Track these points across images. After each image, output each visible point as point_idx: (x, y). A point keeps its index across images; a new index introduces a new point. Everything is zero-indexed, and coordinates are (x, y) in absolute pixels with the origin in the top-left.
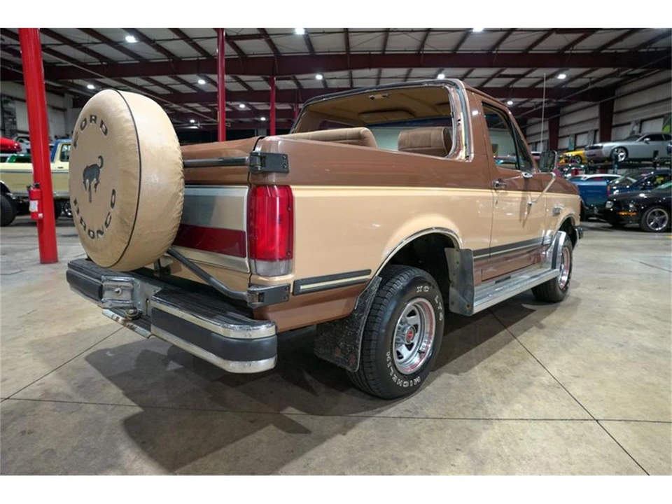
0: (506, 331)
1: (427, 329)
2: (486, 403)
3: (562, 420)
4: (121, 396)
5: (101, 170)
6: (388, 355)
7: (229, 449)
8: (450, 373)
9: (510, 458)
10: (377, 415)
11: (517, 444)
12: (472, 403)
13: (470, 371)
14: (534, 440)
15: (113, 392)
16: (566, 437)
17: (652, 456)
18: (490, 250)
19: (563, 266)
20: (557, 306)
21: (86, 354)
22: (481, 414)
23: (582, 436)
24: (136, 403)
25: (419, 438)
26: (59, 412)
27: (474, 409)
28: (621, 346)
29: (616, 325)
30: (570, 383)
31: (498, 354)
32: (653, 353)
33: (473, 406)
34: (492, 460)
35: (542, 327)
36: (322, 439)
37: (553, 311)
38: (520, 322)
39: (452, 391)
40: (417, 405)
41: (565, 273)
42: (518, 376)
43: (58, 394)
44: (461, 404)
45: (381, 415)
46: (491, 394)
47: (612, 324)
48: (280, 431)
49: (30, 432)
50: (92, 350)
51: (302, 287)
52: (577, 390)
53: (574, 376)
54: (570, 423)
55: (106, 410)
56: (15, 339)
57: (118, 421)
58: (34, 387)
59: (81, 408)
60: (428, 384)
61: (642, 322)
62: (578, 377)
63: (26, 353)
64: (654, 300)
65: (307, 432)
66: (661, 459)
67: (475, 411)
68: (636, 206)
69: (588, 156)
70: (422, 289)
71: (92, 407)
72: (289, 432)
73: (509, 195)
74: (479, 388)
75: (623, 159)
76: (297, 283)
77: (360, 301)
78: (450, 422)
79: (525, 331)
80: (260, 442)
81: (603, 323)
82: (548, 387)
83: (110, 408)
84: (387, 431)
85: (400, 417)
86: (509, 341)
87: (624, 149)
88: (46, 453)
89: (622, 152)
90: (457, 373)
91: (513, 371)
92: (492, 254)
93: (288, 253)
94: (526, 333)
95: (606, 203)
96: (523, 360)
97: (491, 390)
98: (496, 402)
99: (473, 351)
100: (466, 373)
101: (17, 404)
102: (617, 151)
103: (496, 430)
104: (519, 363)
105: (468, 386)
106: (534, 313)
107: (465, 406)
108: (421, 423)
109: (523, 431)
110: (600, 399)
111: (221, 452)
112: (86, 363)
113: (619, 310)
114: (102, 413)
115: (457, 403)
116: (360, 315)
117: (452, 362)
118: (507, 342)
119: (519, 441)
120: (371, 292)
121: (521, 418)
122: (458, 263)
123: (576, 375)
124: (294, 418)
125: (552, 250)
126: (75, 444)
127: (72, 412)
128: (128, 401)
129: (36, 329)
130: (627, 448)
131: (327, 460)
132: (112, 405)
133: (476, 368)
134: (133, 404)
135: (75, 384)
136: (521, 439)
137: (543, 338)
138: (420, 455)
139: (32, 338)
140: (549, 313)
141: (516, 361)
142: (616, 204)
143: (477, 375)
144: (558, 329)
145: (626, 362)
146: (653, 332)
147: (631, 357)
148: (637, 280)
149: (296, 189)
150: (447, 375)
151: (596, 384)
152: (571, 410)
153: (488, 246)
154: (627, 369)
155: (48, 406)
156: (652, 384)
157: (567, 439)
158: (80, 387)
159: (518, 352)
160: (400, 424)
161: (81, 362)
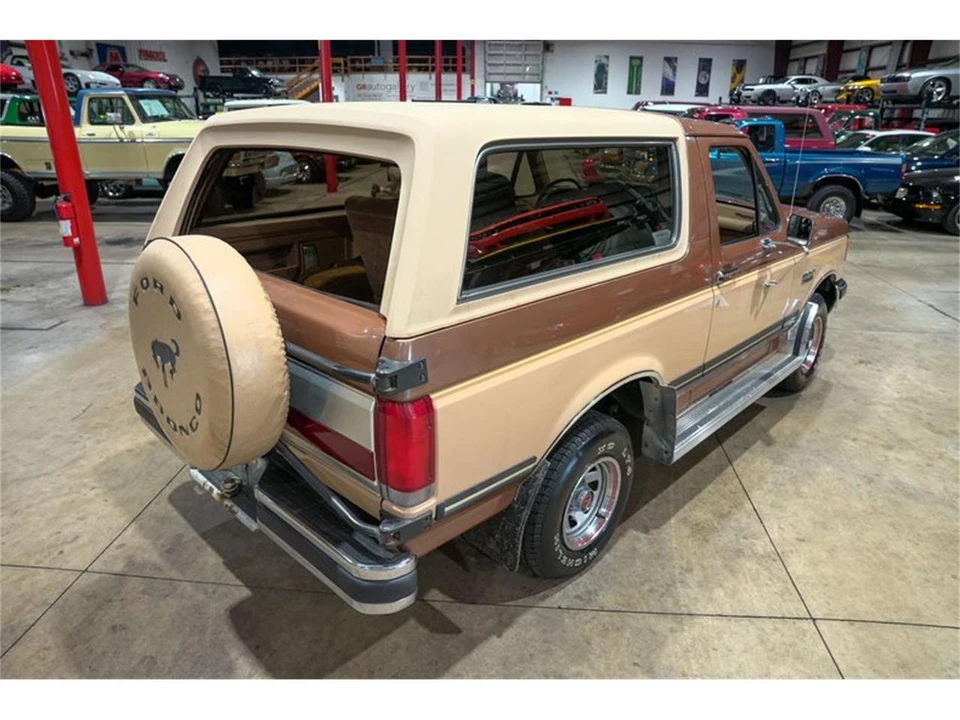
0: (719, 449)
1: (609, 491)
2: (679, 585)
3: (770, 618)
4: (223, 568)
5: (177, 358)
6: (557, 539)
8: (637, 529)
10: (541, 604)
11: (709, 657)
12: (663, 587)
13: (664, 527)
14: (730, 650)
15: (212, 560)
16: (770, 645)
18: (704, 366)
19: (811, 342)
20: (797, 398)
21: (168, 491)
22: (670, 607)
23: (791, 645)
24: (242, 580)
25: (589, 644)
26: (150, 595)
27: (661, 596)
28: (870, 481)
29: (871, 439)
30: (791, 551)
31: (704, 494)
32: (909, 495)
33: (661, 590)
35: (769, 442)
36: (472, 644)
37: (791, 407)
38: (741, 432)
39: (638, 562)
40: (591, 588)
41: (812, 350)
42: (726, 538)
43: (144, 565)
44: (646, 587)
45: (548, 602)
46: (686, 570)
47: (866, 437)
49: (123, 628)
50: (176, 484)
51: (447, 509)
52: (797, 566)
53: (798, 539)
54: (779, 624)
55: (206, 593)
56: (74, 461)
57: (222, 611)
58: (112, 551)
59: (175, 589)
60: (608, 551)
61: (908, 434)
62: (802, 540)
63: (93, 488)
64: (932, 389)
65: (456, 630)
67: (662, 600)
68: (942, 195)
69: (884, 92)
70: (605, 448)
71: (188, 588)
72: (433, 630)
73: (738, 285)
74: (672, 558)
75: (939, 98)
76: (440, 508)
77: (522, 490)
78: (630, 619)
79: (746, 449)
80: (397, 647)
81: (853, 435)
82: (761, 558)
83: (211, 588)
84: (552, 632)
85: (568, 609)
86: (722, 469)
87: (946, 81)
88: (145, 663)
89: (940, 86)
90: (646, 530)
91: (719, 527)
92: (706, 371)
93: (429, 477)
94: (746, 455)
95: (896, 191)
96: (736, 506)
97: (687, 562)
98: (691, 585)
99: (672, 487)
100: (658, 530)
101: (98, 581)
102: (933, 85)
103: (686, 633)
104: (730, 512)
105: (658, 554)
106: (763, 413)
107: (652, 591)
108: (594, 618)
109: (719, 635)
110: (825, 582)
111: (350, 664)
112: (170, 507)
113: (880, 409)
114: (201, 597)
115: (642, 584)
116: (522, 508)
117: (643, 509)
118: (719, 470)
119: (712, 653)
120: (536, 479)
121: (719, 613)
122: (656, 399)
123: (801, 537)
125: (796, 330)
126: (177, 648)
127: (167, 596)
128: (230, 577)
129: (98, 442)
130: (842, 667)
132: (213, 583)
133: (673, 521)
134: (238, 582)
135: (163, 546)
136: (715, 649)
137: (768, 464)
139: (97, 460)
140: (782, 413)
141: (727, 509)
142: (912, 191)
143: (673, 533)
144: (791, 446)
145: (871, 514)
146: (918, 455)
147: (880, 503)
148: (918, 346)
149: (437, 398)
150: (632, 533)
151: (824, 555)
152: (784, 601)
153: (700, 363)
154: (870, 527)
155: (134, 585)
156: (897, 556)
157: (772, 650)
158: (169, 551)
159: (731, 491)
160: (567, 620)
161: (164, 507)
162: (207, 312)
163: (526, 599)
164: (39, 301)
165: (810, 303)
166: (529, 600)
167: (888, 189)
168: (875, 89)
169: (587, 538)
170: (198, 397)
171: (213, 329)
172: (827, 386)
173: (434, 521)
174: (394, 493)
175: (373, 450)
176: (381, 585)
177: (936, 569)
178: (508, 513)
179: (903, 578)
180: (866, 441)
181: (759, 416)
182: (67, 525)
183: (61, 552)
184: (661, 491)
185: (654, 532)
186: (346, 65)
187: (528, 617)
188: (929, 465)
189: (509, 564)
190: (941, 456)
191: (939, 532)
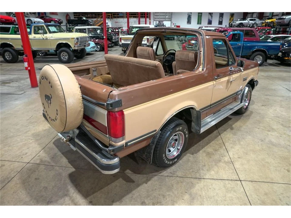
0: (217, 131)
1: (181, 142)
2: (201, 170)
3: (228, 180)
4: (67, 163)
5: (51, 99)
6: (164, 155)
7: (106, 189)
8: (190, 154)
9: (204, 197)
10: (159, 175)
11: (208, 191)
12: (196, 170)
13: (198, 153)
14: (215, 189)
15: (64, 161)
16: (227, 188)
17: (256, 198)
18: (211, 105)
19: (246, 99)
20: (242, 116)
21: (53, 141)
22: (198, 176)
23: (233, 188)
24: (73, 166)
25: (173, 186)
26: (46, 170)
27: (195, 173)
28: (262, 141)
29: (264, 128)
30: (236, 161)
31: (211, 144)
32: (274, 145)
33: (196, 171)
34: (198, 198)
35: (232, 129)
36: (138, 186)
37: (240, 119)
38: (224, 126)
39: (189, 163)
40: (175, 170)
41: (247, 102)
42: (216, 157)
43: (45, 161)
44: (191, 171)
45: (161, 174)
46: (204, 166)
47: (262, 128)
48: (124, 181)
49: (38, 179)
50: (55, 139)
52: (237, 165)
53: (238, 157)
54: (230, 182)
55: (62, 170)
56: (27, 132)
57: (67, 175)
58: (36, 157)
59: (54, 168)
60: (181, 160)
62: (240, 158)
63: (32, 140)
64: (284, 113)
65: (133, 182)
66: (258, 199)
67: (196, 174)
69: (277, 23)
70: (179, 129)
71: (57, 168)
72: (127, 181)
73: (221, 81)
74: (200, 162)
76: (126, 143)
77: (153, 140)
78: (186, 179)
79: (225, 131)
80: (116, 186)
81: (258, 127)
82: (226, 163)
83: (64, 168)
84: (162, 183)
85: (167, 176)
86: (217, 136)
88: (44, 188)
90: (193, 154)
91: (215, 154)
92: (211, 107)
93: (123, 134)
94: (225, 132)
96: (220, 147)
97: (204, 164)
98: (205, 170)
99: (201, 142)
100: (196, 154)
101: (32, 166)
103: (202, 184)
104: (218, 149)
105: (196, 161)
106: (231, 120)
107: (193, 171)
108: (175, 179)
109: (212, 185)
110: (245, 170)
111: (103, 190)
112: (53, 145)
113: (267, 119)
114: (61, 171)
115: (190, 170)
116: (152, 145)
117: (192, 148)
118: (216, 137)
120: (157, 137)
121: (212, 178)
122: (195, 114)
123: (239, 157)
124: (129, 175)
125: (241, 95)
126: (53, 185)
127: (51, 170)
128: (70, 165)
129: (34, 127)
130: (248, 194)
131: (139, 195)
132: (64, 167)
133: (201, 151)
134: (72, 167)
135: (51, 156)
136: (210, 189)
137: (231, 135)
138: (172, 194)
139: (33, 132)
140: (237, 121)
141: (217, 148)
142: (283, 54)
143: (201, 155)
144: (239, 130)
145: (261, 150)
146: (278, 133)
147: (264, 147)
148: (281, 101)
149: (125, 111)
150: (188, 155)
151: (246, 162)
152: (232, 175)
153: (210, 104)
154: (260, 154)
155: (42, 167)
156: (268, 163)
157: (227, 189)
158: (53, 158)
159: (219, 143)
160: (167, 179)
161: (52, 145)
162: (59, 85)
163: (155, 173)
164: (19, 86)
165: (246, 87)
166: (156, 173)
167: (276, 53)
168: (274, 22)
169: (174, 156)
170: (57, 110)
171: (61, 90)
172: (252, 112)
173: (125, 147)
174: (113, 139)
175: (107, 126)
176: (109, 165)
177: (279, 167)
178: (148, 146)
179: (269, 169)
180: (262, 129)
181: (230, 121)
182: (24, 150)
183: (22, 157)
184: (198, 143)
185: (195, 154)
186: (112, 16)
187: (156, 178)
188: (281, 136)
189: (149, 161)
190: (285, 134)
191: (281, 156)
